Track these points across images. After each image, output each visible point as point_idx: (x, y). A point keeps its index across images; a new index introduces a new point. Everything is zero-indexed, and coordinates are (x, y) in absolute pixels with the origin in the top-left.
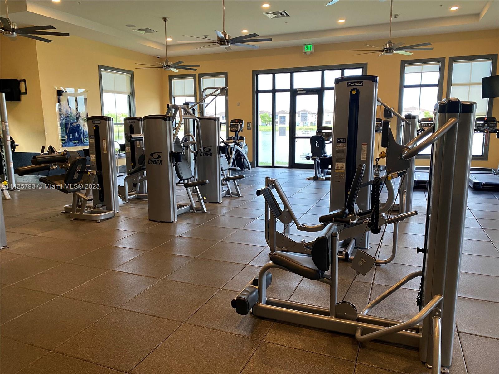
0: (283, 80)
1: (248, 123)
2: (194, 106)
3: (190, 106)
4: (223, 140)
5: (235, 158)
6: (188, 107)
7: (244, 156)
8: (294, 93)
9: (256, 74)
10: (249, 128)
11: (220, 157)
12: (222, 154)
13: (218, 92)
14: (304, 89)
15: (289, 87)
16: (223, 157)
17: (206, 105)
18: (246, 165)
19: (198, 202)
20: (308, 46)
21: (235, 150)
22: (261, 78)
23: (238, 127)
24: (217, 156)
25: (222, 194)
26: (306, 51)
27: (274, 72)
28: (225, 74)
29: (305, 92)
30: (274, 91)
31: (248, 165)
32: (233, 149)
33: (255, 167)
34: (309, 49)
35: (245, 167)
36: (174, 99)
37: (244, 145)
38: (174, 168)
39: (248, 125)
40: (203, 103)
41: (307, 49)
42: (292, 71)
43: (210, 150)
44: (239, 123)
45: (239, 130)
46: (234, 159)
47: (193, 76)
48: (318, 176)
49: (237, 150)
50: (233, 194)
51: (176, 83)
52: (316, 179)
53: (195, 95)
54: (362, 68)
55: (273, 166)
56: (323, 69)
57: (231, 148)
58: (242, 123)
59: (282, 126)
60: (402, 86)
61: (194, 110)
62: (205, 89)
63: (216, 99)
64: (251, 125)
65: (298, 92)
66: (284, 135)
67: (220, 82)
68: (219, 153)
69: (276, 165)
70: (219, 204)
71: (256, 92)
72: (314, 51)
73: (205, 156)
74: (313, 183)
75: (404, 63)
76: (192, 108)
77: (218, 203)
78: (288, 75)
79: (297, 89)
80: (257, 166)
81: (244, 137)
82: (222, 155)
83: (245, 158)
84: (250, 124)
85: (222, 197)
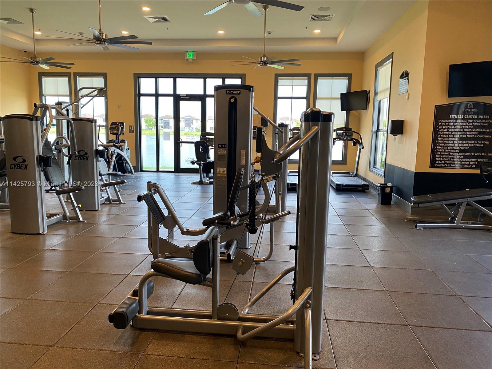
0: (165, 85)
1: (130, 126)
2: (68, 106)
3: (63, 106)
4: (103, 144)
5: (115, 162)
6: (61, 107)
7: (126, 160)
8: (177, 98)
9: (138, 77)
10: (131, 131)
11: (98, 161)
12: (100, 157)
13: (96, 92)
14: (187, 95)
15: (172, 92)
16: (101, 161)
17: (82, 106)
18: (128, 170)
19: (72, 211)
20: (190, 53)
21: (116, 154)
22: (143, 81)
23: (118, 130)
24: (95, 160)
25: (101, 201)
26: (188, 57)
27: (156, 76)
28: (104, 75)
29: (188, 98)
30: (157, 95)
31: (131, 170)
32: (113, 153)
33: (138, 172)
34: (191, 56)
35: (127, 172)
36: (45, 98)
37: (126, 149)
38: (42, 173)
39: (129, 128)
40: (78, 104)
41: (189, 56)
42: (175, 77)
43: (86, 154)
44: (120, 126)
45: (120, 133)
46: (115, 164)
47: (68, 75)
48: (203, 180)
49: (119, 154)
50: (114, 200)
51: (47, 82)
52: (201, 183)
53: (70, 95)
54: (241, 78)
55: (158, 171)
56: (205, 77)
57: (112, 152)
58: (123, 126)
59: (166, 130)
60: (276, 98)
61: (67, 110)
62: (81, 89)
63: (94, 99)
64: (133, 129)
65: (181, 98)
66: (169, 139)
67: (99, 82)
68: (97, 157)
69: (161, 170)
70: (97, 212)
71: (138, 95)
72: (195, 59)
73: (80, 160)
74: (199, 187)
75: (278, 76)
76: (66, 109)
77: (97, 210)
78: (171, 80)
79: (180, 94)
80: (141, 171)
81: (126, 141)
82: (100, 159)
83: (127, 162)
84: (133, 127)
85: (101, 205)
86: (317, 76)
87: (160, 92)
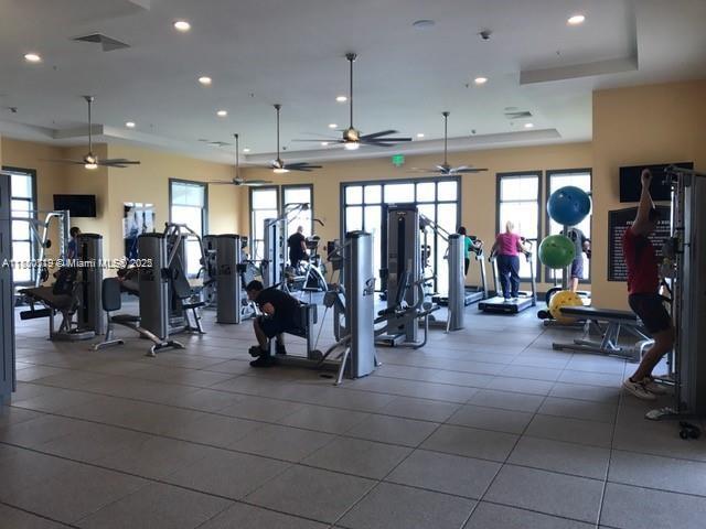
0: (373, 193)
3: (270, 223)
9: (344, 186)
15: (380, 201)
20: (397, 157)
26: (395, 162)
27: (364, 184)
28: (310, 186)
30: (363, 205)
34: (398, 161)
36: (255, 213)
42: (383, 183)
47: (276, 187)
51: (257, 195)
53: (278, 209)
56: (416, 181)
60: (498, 201)
62: (288, 204)
63: (300, 213)
65: (389, 207)
67: (303, 195)
71: (344, 206)
72: (404, 163)
75: (500, 177)
78: (379, 187)
86: (550, 173)
87: (366, 202)
